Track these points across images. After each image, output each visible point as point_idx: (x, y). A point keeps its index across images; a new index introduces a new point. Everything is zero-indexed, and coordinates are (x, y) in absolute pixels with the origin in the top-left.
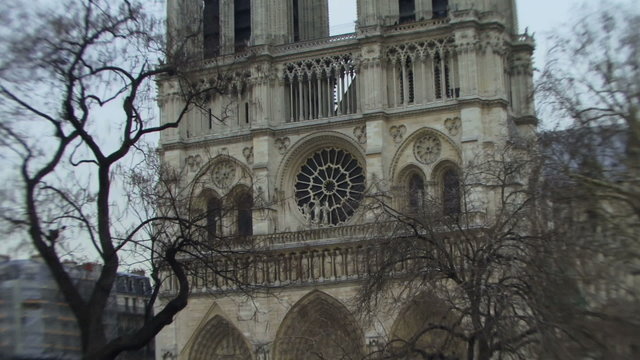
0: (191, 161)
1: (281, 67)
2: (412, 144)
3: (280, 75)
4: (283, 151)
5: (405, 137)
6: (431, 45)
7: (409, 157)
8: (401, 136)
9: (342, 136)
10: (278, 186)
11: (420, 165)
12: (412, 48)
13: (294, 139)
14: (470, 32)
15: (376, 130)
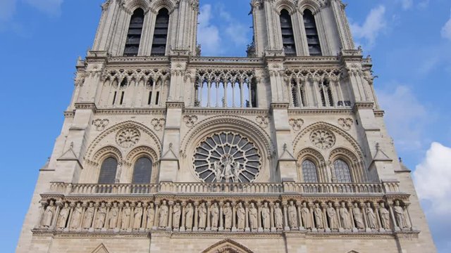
0: (98, 123)
1: (194, 70)
2: (309, 133)
3: (193, 75)
4: (190, 125)
5: (302, 128)
6: (321, 73)
7: (306, 141)
8: (299, 126)
9: (245, 121)
10: (182, 148)
11: (317, 149)
12: (305, 73)
13: (201, 117)
14: (359, 64)
15: (283, 116)
